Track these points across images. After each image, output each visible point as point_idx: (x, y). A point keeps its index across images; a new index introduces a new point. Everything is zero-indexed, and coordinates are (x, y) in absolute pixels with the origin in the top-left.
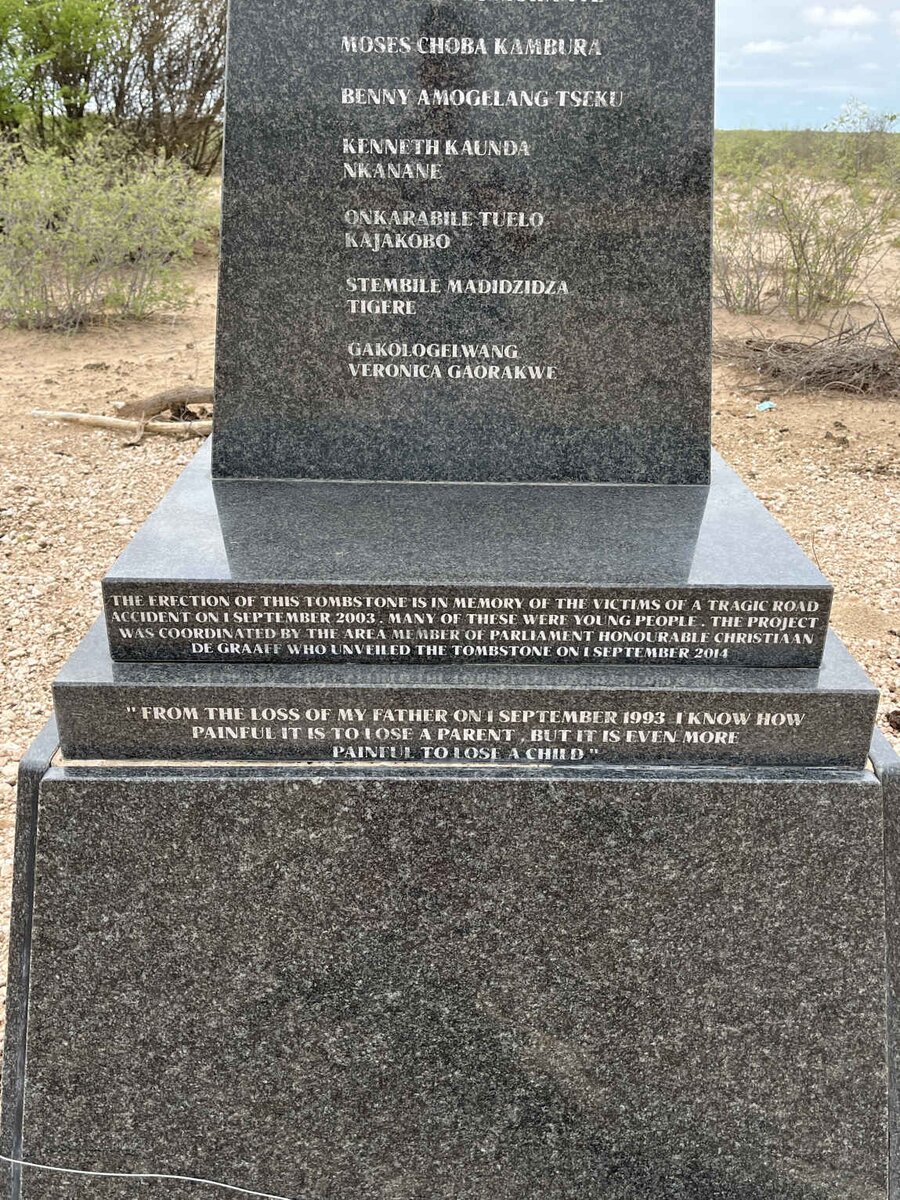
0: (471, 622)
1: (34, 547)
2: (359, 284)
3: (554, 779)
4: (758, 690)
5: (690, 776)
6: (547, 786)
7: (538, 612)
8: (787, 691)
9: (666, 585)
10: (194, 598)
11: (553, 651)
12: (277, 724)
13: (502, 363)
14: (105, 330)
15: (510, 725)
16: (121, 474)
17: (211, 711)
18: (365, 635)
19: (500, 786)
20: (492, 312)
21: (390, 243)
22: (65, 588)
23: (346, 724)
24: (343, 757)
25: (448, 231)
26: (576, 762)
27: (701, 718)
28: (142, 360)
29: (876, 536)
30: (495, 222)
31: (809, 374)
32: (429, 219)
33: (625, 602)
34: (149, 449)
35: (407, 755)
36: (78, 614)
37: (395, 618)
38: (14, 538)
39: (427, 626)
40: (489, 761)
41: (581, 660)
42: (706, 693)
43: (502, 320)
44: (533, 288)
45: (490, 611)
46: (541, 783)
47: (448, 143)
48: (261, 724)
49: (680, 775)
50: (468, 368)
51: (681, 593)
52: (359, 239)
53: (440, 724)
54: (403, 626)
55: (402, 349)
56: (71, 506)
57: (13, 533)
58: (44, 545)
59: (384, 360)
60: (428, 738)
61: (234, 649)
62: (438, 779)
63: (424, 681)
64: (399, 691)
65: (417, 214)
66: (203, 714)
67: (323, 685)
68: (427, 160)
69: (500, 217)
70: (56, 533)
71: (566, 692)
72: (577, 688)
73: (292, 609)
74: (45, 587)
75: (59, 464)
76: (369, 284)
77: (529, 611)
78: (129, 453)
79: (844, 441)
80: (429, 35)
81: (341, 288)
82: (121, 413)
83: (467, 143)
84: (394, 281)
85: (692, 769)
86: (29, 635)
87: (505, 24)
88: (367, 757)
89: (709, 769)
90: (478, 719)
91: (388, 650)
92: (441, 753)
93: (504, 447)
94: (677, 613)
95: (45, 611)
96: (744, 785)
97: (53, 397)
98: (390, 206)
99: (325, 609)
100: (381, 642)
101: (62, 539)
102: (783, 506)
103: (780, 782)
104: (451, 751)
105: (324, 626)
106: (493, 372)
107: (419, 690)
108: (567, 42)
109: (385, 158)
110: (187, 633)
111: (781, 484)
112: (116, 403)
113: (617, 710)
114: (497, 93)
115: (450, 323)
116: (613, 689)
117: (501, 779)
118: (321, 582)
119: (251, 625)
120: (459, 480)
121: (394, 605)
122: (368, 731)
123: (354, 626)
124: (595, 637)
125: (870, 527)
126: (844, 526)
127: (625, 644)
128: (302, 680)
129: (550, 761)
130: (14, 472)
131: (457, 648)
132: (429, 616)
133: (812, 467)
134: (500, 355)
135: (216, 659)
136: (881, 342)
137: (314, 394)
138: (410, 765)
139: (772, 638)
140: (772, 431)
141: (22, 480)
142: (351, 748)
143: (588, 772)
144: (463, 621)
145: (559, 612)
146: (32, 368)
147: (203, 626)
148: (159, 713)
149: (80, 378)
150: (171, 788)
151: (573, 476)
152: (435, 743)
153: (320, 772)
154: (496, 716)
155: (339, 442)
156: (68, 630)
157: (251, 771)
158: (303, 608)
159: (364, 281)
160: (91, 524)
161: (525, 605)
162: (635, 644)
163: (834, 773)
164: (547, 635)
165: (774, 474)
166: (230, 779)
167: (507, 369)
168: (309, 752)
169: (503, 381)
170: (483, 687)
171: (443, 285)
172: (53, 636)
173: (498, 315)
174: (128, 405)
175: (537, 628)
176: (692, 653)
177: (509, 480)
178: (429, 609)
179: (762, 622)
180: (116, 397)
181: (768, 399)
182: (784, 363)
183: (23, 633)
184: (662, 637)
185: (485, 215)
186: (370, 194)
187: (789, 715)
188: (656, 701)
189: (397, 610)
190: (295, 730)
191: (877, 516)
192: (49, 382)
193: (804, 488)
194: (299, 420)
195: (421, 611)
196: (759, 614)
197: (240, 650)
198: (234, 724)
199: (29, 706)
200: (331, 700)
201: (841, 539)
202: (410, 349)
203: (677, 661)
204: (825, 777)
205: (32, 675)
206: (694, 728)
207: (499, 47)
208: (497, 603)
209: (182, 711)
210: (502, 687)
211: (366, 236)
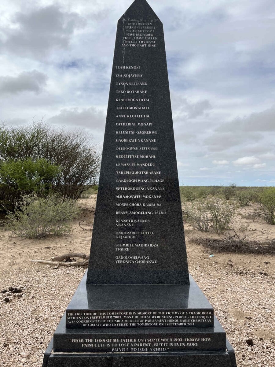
0: (141, 318)
1: (30, 297)
2: (118, 245)
3: (160, 355)
4: (201, 333)
5: (189, 354)
6: (158, 357)
7: (154, 315)
8: (207, 333)
9: (180, 309)
10: (84, 314)
11: (158, 324)
12: (100, 343)
13: (146, 260)
14: (50, 238)
15: (150, 342)
16: (53, 276)
17: (86, 340)
18: (119, 321)
19: (148, 358)
20: (144, 250)
21: (124, 237)
22: (38, 309)
23: (115, 343)
24: (114, 351)
25: (135, 235)
26: (164, 351)
27: (190, 340)
28: (59, 246)
29: (241, 291)
30: (144, 234)
31: (221, 248)
32: (131, 233)
33: (172, 313)
34: (60, 270)
35: (128, 350)
36: (41, 316)
37: (125, 317)
38: (25, 295)
39: (132, 319)
40: (145, 351)
41: (164, 326)
42: (190, 334)
43: (146, 252)
44: (151, 245)
45: (145, 315)
46: (157, 356)
47: (135, 220)
48: (97, 343)
49: (186, 354)
50: (139, 261)
51: (183, 311)
52: (118, 237)
53: (135, 342)
54: (127, 319)
55: (126, 257)
56: (40, 286)
57: (25, 294)
58: (33, 297)
59: (122, 260)
60: (132, 346)
61: (92, 325)
62: (135, 356)
63: (131, 332)
64: (126, 334)
65: (129, 232)
66: (85, 341)
67: (110, 333)
68: (131, 223)
69: (145, 233)
70: (36, 293)
71: (161, 334)
72: (163, 333)
73: (104, 316)
74: (33, 309)
75: (37, 274)
76: (120, 245)
77: (153, 315)
78: (55, 271)
79: (231, 265)
80: (131, 203)
81: (114, 246)
82: (53, 260)
83: (138, 220)
84: (125, 244)
85: (189, 352)
86: (29, 322)
87: (144, 201)
88: (119, 351)
89: (193, 352)
90: (143, 341)
91: (124, 325)
92: (135, 349)
93: (147, 277)
94: (183, 315)
95: (33, 315)
96: (200, 356)
97: (36, 256)
98: (124, 231)
99: (111, 315)
100: (122, 323)
101: (38, 295)
102: (217, 283)
103: (208, 355)
104: (137, 349)
105: (111, 319)
106: (144, 262)
107: (130, 334)
108: (155, 204)
109: (124, 223)
110: (82, 321)
111: (217, 277)
112: (52, 257)
113: (172, 338)
114: (143, 212)
115: (135, 252)
116: (171, 333)
117: (148, 356)
118: (110, 309)
119: (96, 319)
120: (138, 284)
121: (125, 314)
122: (119, 344)
123: (117, 319)
124: (167, 321)
125: (239, 288)
126: (233, 288)
127: (173, 322)
128: (106, 332)
129: (159, 351)
130: (26, 277)
131: (138, 324)
132: (132, 316)
133: (224, 272)
134: (146, 258)
135: (88, 327)
136: (237, 239)
137: (108, 267)
138: (128, 353)
139: (203, 320)
140: (214, 262)
141: (28, 279)
142: (116, 349)
143: (167, 353)
144: (139, 317)
145: (159, 315)
146: (31, 248)
147: (86, 320)
148: (75, 341)
149: (43, 251)
150: (77, 359)
151: (161, 283)
152: (134, 347)
153: (109, 355)
154: (147, 340)
155: (113, 276)
156: (38, 321)
157: (94, 355)
158: (107, 315)
159: (119, 244)
160: (45, 291)
161: (152, 314)
162: (175, 322)
163: (219, 352)
164: (157, 320)
165: (215, 274)
166: (90, 357)
167: (147, 261)
168: (107, 350)
169: (146, 263)
170: (144, 333)
171: (134, 245)
172: (35, 323)
173: (145, 251)
174: (55, 258)
175: (155, 319)
176: (187, 324)
177: (148, 284)
178: (132, 315)
179: (200, 317)
180: (52, 256)
181: (212, 254)
182: (216, 244)
183: (27, 322)
184: (180, 321)
185: (142, 232)
186: (121, 229)
187: (208, 339)
188: (180, 336)
189: (126, 315)
190: (104, 344)
191: (241, 285)
192: (35, 252)
193: (222, 278)
194: (105, 272)
195: (131, 315)
196: (199, 315)
197: (93, 325)
198: (91, 343)
199: (28, 342)
200: (111, 337)
201: (232, 292)
202: (128, 257)
203: (184, 326)
204: (217, 353)
205: (29, 334)
206: (188, 342)
207: (144, 205)
208: (146, 313)
209: (80, 340)
210: (148, 333)
211: (119, 236)
